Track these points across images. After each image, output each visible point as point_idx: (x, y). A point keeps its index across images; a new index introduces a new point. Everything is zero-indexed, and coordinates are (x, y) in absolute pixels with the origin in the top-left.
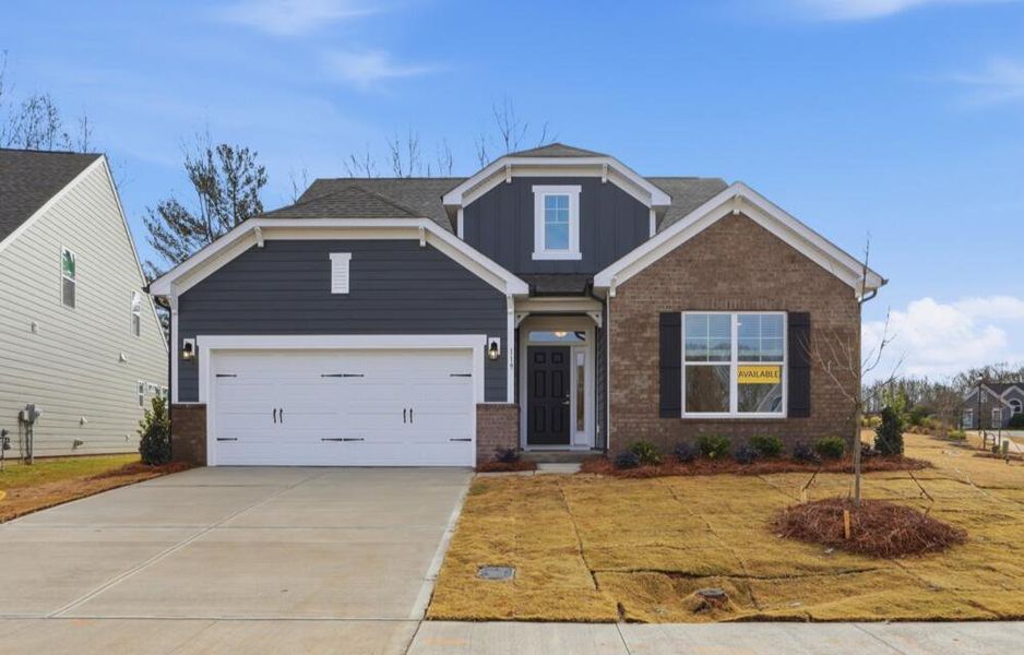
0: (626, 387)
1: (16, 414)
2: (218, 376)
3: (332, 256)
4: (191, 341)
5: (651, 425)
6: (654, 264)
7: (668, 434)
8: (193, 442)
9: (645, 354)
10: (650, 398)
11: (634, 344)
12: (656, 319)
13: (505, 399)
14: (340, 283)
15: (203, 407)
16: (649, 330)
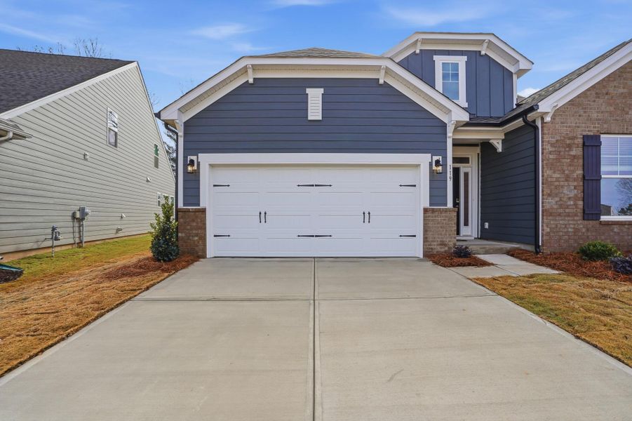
0: (556, 195)
1: (70, 213)
2: (215, 186)
3: (309, 91)
4: (194, 158)
5: (576, 226)
6: (578, 96)
7: (589, 234)
8: (196, 238)
9: (572, 168)
10: (576, 205)
11: (564, 160)
12: (580, 141)
13: (446, 205)
14: (315, 111)
15: (204, 211)
16: (574, 149)
